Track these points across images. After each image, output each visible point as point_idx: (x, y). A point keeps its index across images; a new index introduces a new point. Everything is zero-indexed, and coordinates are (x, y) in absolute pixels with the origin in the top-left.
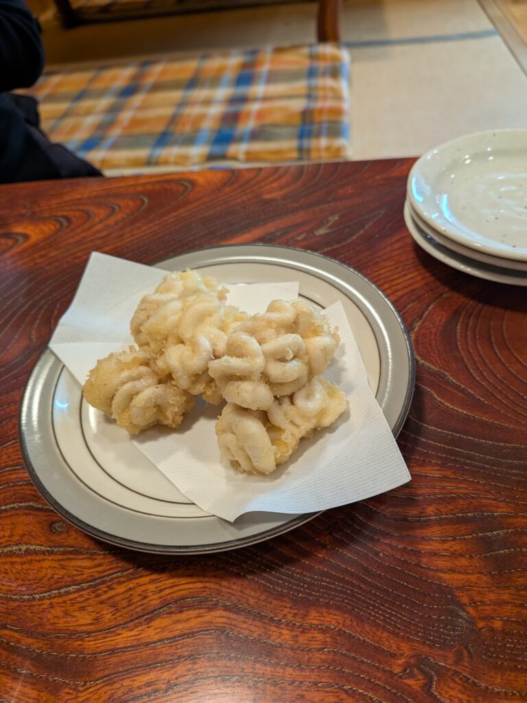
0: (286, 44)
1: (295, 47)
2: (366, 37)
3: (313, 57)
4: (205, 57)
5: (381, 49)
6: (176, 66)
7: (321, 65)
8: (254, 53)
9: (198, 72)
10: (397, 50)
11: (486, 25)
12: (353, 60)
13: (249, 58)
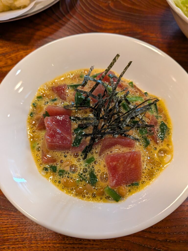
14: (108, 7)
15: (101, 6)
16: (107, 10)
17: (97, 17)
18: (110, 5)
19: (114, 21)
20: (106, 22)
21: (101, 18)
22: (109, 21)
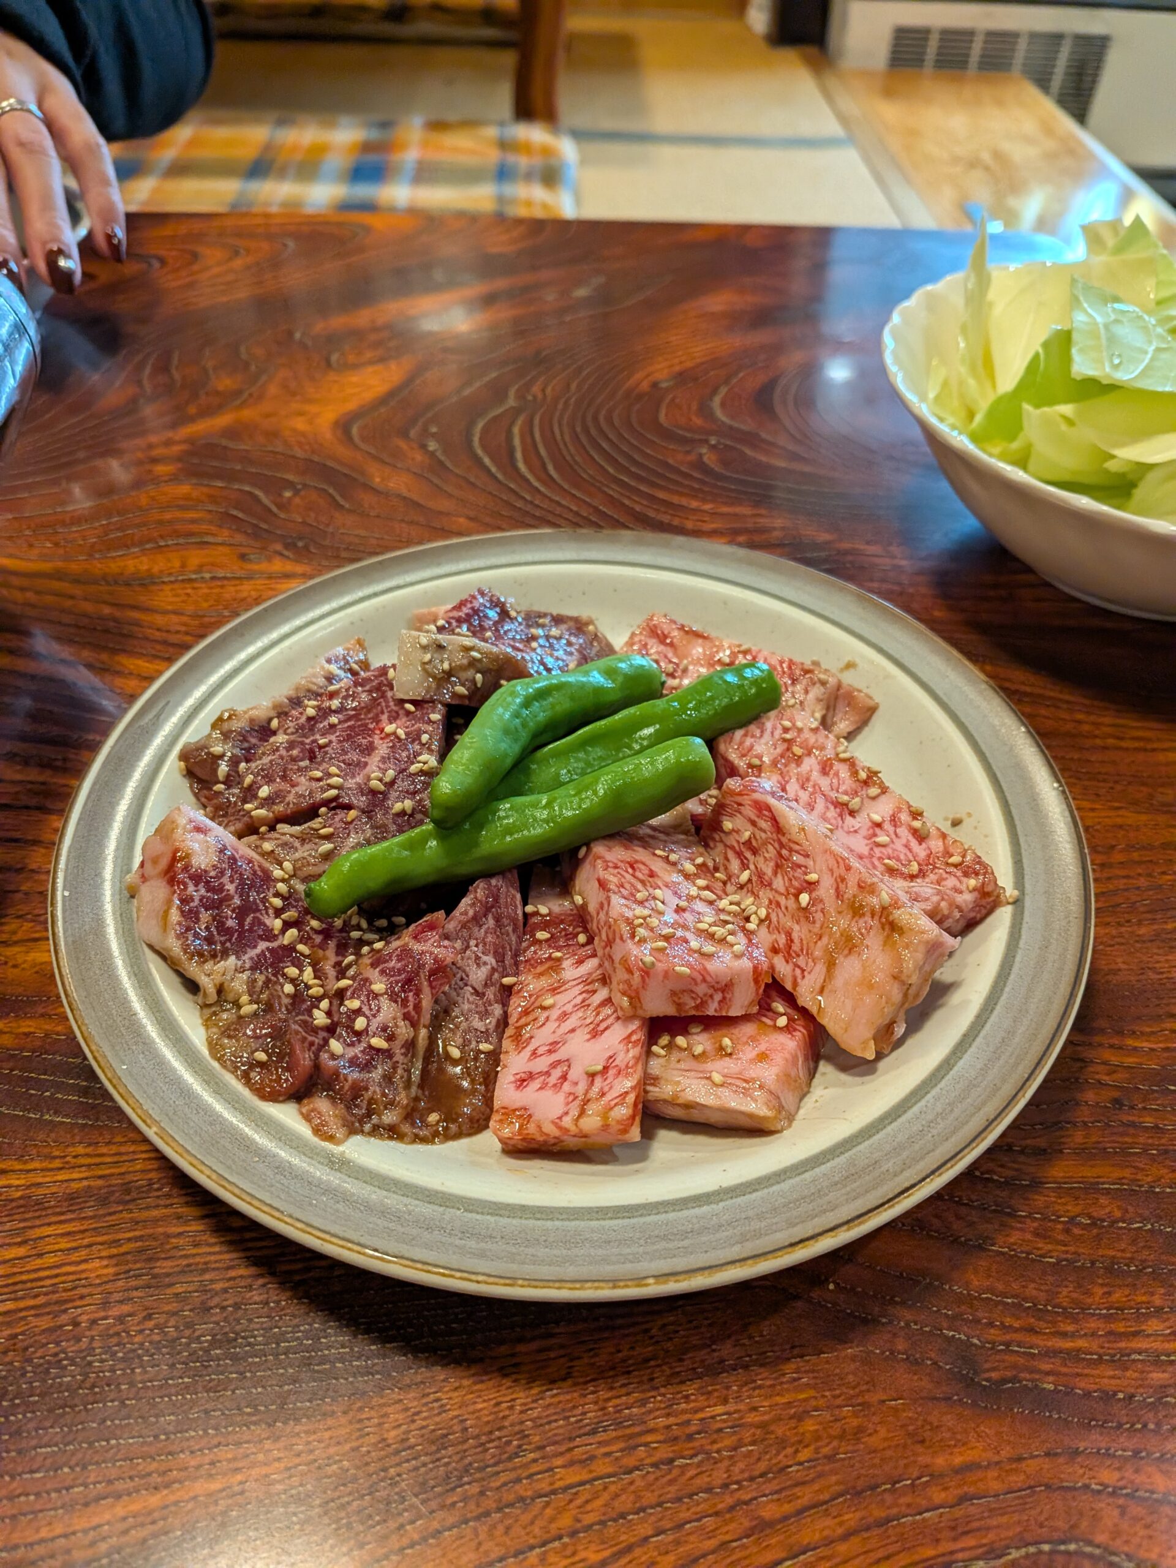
0: (452, 117)
1: (469, 124)
2: (607, 124)
3: (504, 145)
4: (281, 122)
5: (635, 149)
6: (222, 133)
7: (523, 162)
8: (385, 125)
9: (268, 147)
10: (667, 152)
11: (832, 127)
12: (584, 161)
13: (374, 135)
14: (700, 465)
15: (671, 461)
16: (696, 474)
17: (661, 495)
18: (705, 459)
19: (725, 509)
20: (695, 511)
21: (676, 499)
22: (707, 507)
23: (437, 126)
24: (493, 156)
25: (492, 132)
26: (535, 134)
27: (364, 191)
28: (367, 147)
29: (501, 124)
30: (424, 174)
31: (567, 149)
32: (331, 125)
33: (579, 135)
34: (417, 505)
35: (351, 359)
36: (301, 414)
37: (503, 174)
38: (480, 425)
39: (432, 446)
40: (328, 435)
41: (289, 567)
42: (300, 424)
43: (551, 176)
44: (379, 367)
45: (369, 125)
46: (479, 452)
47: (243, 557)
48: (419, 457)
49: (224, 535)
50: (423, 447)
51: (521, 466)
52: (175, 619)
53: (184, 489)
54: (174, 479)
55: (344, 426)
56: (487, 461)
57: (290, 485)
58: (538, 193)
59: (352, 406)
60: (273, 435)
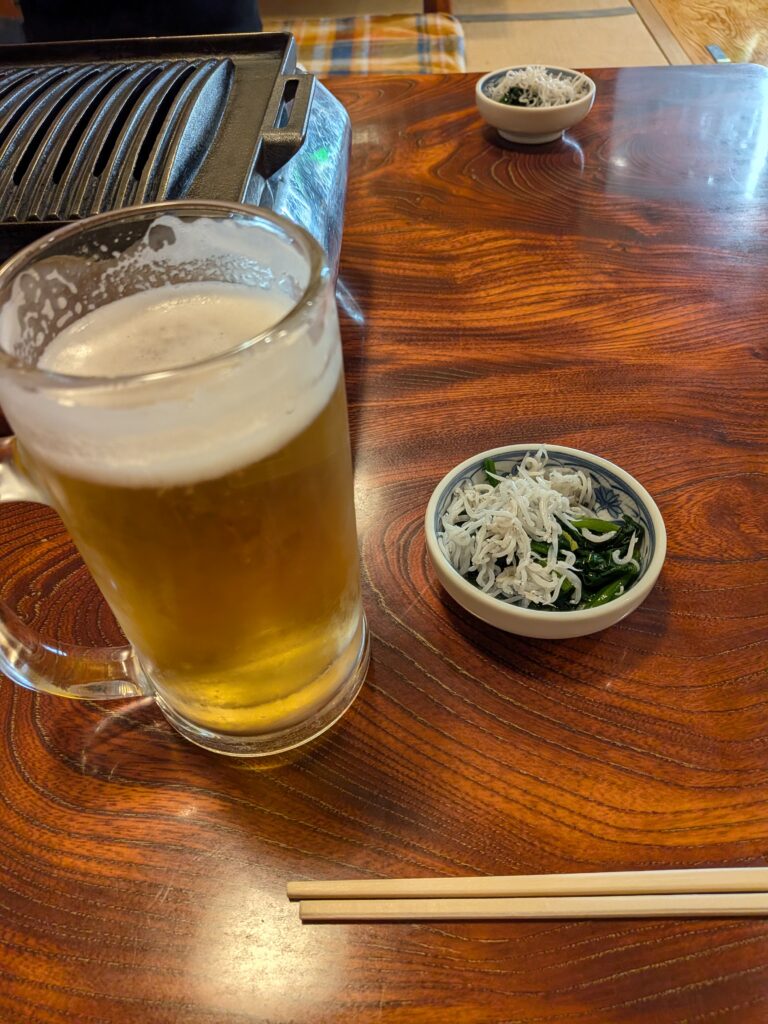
1: (397, 16)
3: (420, 29)
7: (432, 39)
8: (347, 21)
13: (342, 27)
23: (378, 20)
24: (415, 36)
25: (412, 21)
26: (437, 21)
27: (341, 63)
28: (339, 36)
29: (417, 15)
30: (375, 51)
31: (458, 28)
32: (316, 23)
33: (463, 19)
34: (474, 200)
35: (428, 143)
36: (413, 167)
37: (422, 48)
38: (493, 169)
39: (474, 177)
40: (428, 176)
41: (428, 227)
42: (414, 171)
43: (451, 48)
44: (441, 146)
45: (338, 22)
46: (496, 178)
47: (408, 224)
48: (470, 182)
49: (397, 216)
50: (471, 178)
51: (516, 183)
52: (389, 247)
53: (374, 200)
54: (368, 196)
55: (433, 170)
56: (500, 182)
57: (418, 196)
58: (444, 57)
59: (433, 163)
60: (404, 176)
